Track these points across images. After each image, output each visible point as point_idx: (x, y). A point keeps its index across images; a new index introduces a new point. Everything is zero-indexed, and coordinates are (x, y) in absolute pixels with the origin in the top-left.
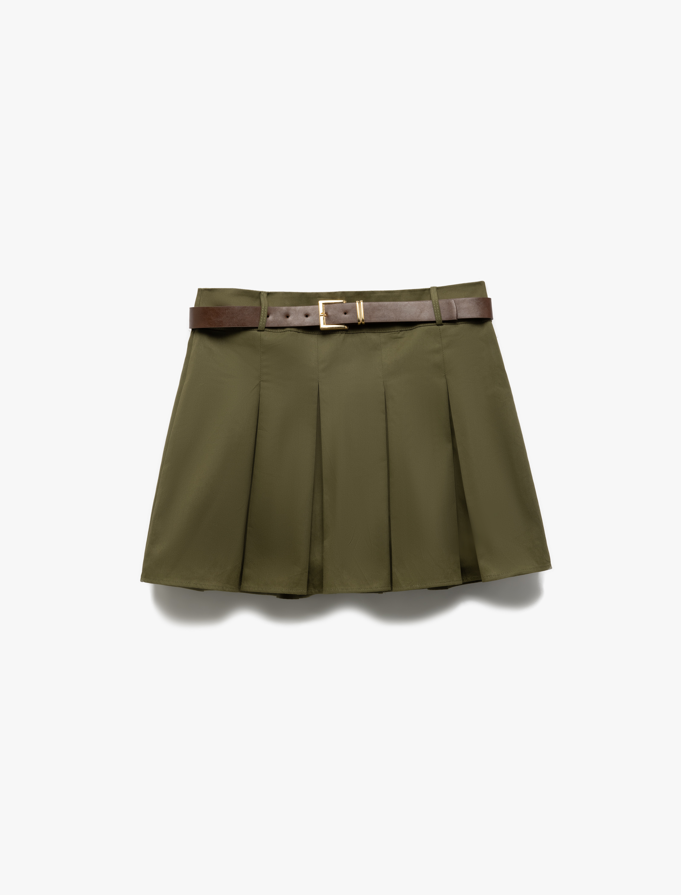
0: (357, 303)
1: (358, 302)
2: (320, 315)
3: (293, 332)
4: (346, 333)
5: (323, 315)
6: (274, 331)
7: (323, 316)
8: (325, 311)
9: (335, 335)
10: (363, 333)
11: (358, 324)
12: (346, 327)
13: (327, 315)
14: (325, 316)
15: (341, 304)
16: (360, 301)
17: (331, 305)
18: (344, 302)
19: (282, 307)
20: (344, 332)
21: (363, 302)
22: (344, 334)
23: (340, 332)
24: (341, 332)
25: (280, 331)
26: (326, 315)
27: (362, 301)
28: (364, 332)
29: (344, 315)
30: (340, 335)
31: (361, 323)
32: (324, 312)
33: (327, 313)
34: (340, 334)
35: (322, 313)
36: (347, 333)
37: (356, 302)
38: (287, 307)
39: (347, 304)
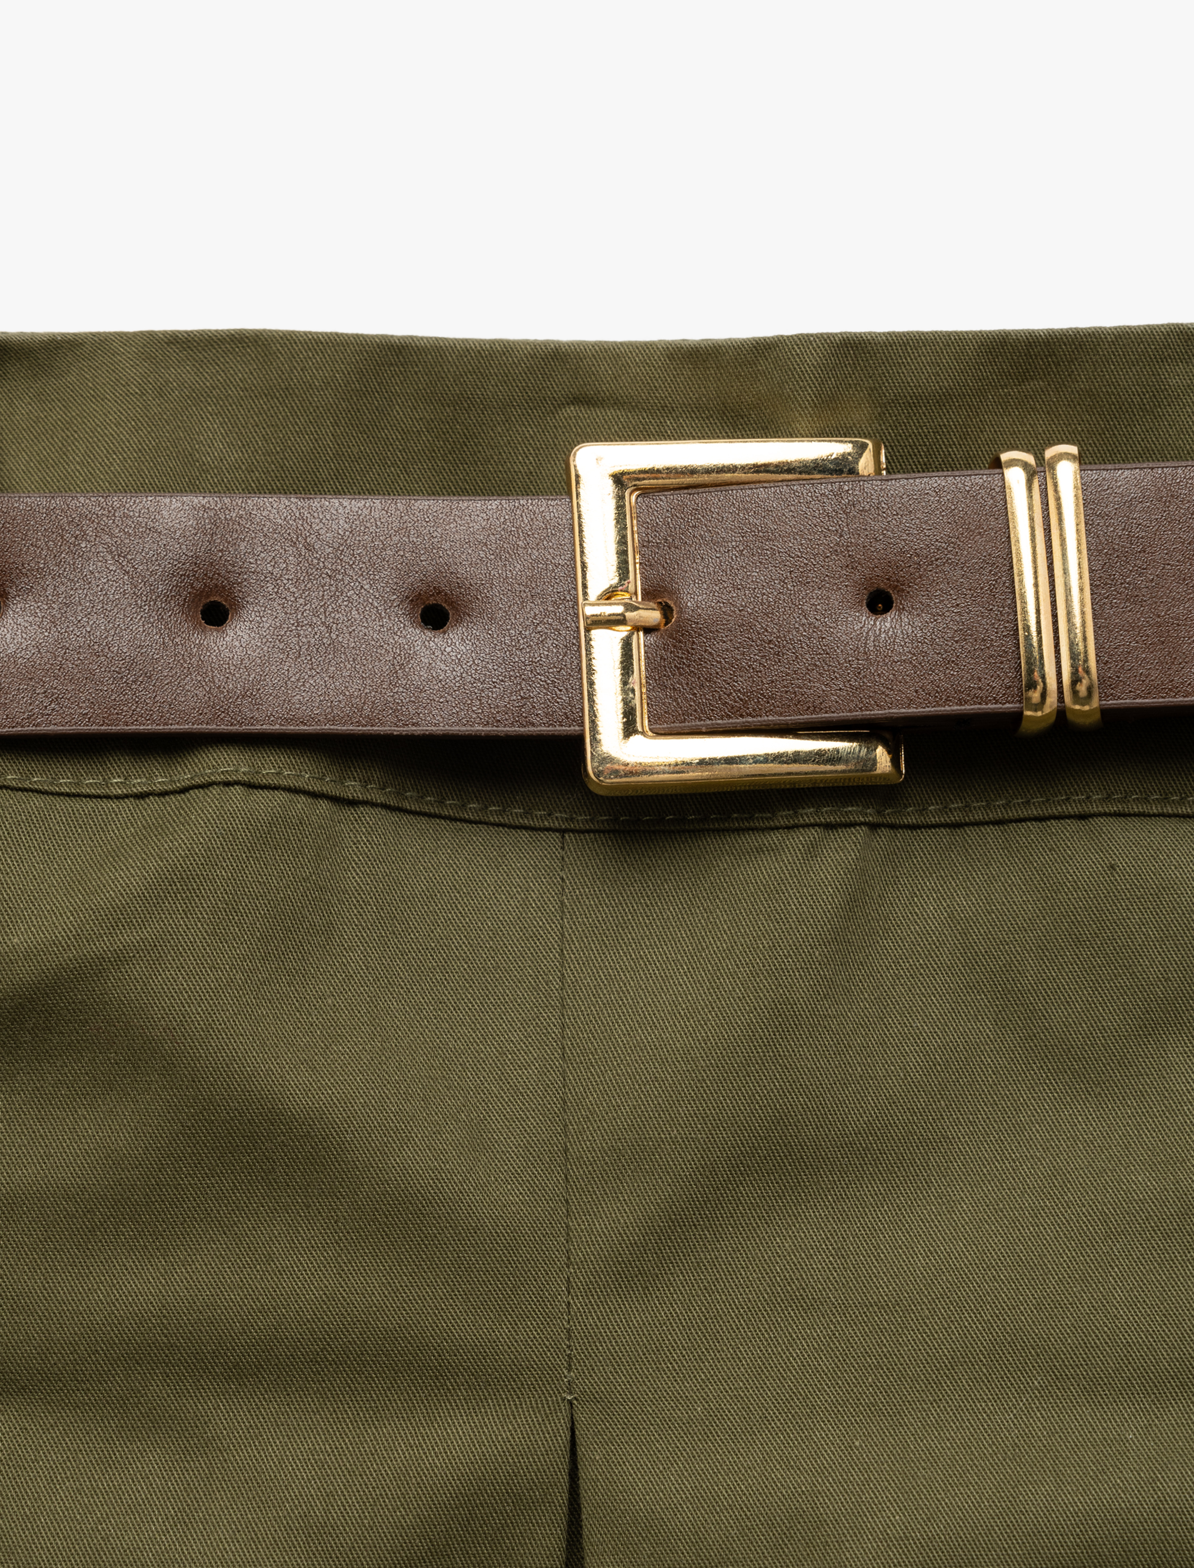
0: (1015, 478)
1: (1030, 459)
2: (590, 611)
3: (281, 796)
4: (873, 827)
5: (619, 621)
6: (65, 783)
7: (622, 632)
8: (646, 565)
9: (760, 850)
10: (1072, 826)
11: (1025, 727)
12: (881, 755)
13: (667, 611)
14: (648, 630)
15: (826, 486)
16: (1049, 453)
17: (714, 498)
18: (865, 464)
19: (148, 501)
20: (854, 812)
21: (1082, 460)
22: (860, 833)
23: (808, 814)
24: (828, 814)
25: (139, 783)
26: (653, 616)
27: (1073, 450)
28: (1083, 817)
29: (865, 621)
30: (812, 850)
31: (1061, 712)
32: (636, 581)
33: (672, 593)
34: (814, 833)
35: (608, 595)
36: (892, 827)
37: (997, 464)
38: (198, 500)
39: (903, 485)
